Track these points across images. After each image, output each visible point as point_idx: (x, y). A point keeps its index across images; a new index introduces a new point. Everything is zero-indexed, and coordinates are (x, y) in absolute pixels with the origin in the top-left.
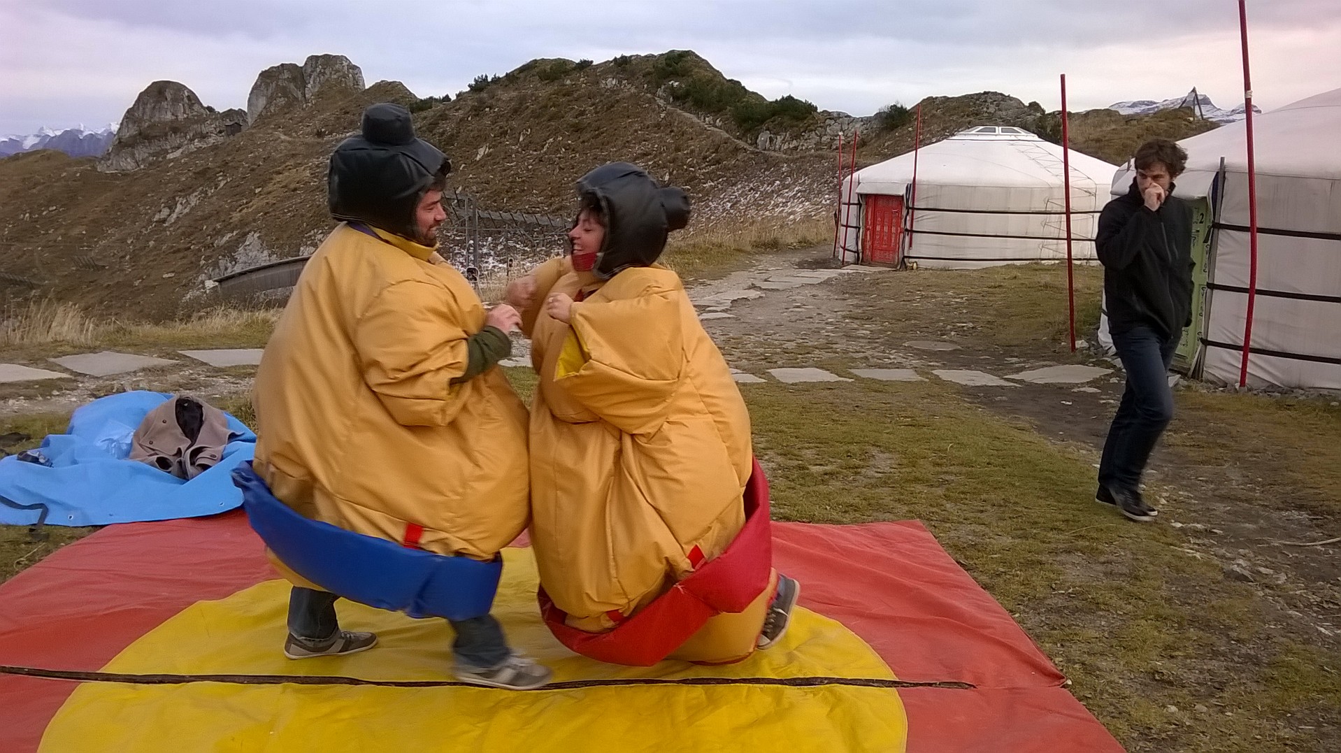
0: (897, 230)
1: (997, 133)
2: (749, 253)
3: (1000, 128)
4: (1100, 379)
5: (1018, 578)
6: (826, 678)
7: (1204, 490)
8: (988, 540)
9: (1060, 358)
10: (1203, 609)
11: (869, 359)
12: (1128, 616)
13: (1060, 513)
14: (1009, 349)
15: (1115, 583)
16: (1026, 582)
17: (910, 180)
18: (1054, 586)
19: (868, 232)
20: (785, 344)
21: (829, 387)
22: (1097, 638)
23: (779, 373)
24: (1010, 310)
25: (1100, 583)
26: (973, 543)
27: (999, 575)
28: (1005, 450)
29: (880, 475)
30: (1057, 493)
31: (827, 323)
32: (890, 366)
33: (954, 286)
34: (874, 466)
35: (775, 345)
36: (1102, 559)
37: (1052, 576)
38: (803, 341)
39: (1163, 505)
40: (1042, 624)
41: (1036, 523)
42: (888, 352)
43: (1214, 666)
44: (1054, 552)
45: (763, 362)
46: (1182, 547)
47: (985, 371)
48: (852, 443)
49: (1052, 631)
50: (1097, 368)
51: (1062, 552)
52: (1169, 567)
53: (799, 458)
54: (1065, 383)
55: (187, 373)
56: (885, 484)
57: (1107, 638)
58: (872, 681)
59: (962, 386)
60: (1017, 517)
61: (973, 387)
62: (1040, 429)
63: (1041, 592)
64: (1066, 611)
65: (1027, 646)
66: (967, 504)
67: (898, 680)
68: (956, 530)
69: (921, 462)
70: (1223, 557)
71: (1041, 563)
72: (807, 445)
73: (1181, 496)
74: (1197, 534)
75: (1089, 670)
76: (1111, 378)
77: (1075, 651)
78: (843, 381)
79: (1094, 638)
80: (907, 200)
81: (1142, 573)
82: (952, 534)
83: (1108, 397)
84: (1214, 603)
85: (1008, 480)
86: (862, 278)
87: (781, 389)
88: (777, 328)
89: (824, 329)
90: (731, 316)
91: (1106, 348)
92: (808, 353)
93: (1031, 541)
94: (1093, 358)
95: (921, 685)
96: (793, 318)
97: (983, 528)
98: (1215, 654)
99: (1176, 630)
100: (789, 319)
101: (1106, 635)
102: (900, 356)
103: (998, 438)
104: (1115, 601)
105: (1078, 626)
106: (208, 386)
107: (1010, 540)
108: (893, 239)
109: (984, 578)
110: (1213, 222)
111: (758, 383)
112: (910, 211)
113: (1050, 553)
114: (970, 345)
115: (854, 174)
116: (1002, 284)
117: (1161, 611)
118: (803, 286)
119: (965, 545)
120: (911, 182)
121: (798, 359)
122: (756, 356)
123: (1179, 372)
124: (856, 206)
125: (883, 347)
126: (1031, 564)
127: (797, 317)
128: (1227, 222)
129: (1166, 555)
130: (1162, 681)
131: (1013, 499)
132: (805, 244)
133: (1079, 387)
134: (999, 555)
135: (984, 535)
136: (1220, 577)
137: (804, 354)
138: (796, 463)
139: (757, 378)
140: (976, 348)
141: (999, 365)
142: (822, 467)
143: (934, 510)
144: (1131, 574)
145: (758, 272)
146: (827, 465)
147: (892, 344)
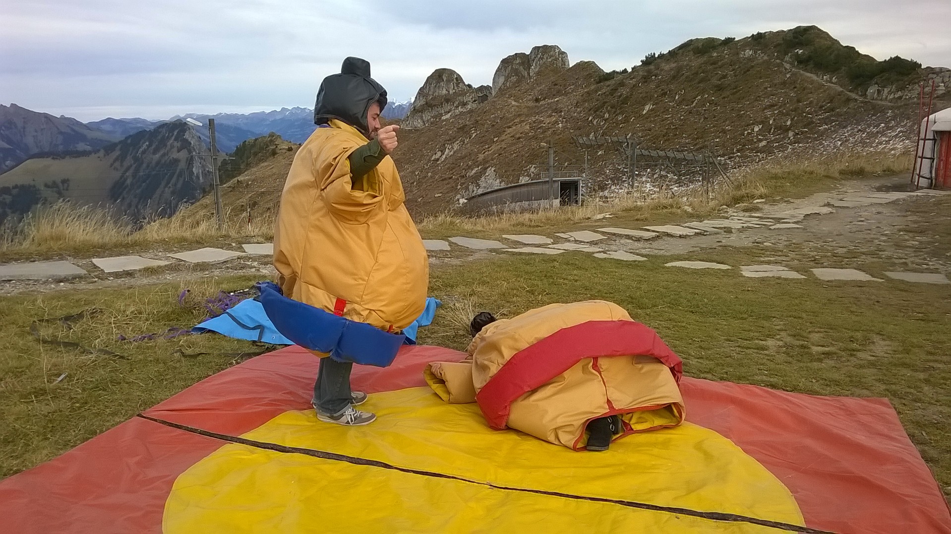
2: (836, 179)
6: (740, 516)
11: (907, 265)
19: (942, 162)
20: (837, 249)
21: (860, 285)
23: (819, 272)
26: (936, 422)
29: (873, 358)
31: (882, 235)
32: (925, 271)
34: (871, 350)
35: (828, 250)
38: (856, 248)
42: (928, 259)
45: (812, 263)
48: (858, 331)
53: (807, 340)
56: (872, 364)
66: (944, 389)
67: (805, 527)
68: (924, 409)
69: (916, 350)
72: (816, 330)
78: (873, 281)
82: (919, 412)
86: (928, 199)
87: (817, 284)
88: (836, 237)
89: (877, 239)
90: (801, 226)
92: (854, 258)
96: (854, 230)
100: (849, 230)
102: (939, 263)
111: (798, 279)
115: (930, 117)
118: (871, 205)
119: (927, 423)
121: (843, 261)
122: (807, 258)
124: (931, 141)
125: (926, 256)
127: (858, 229)
132: (889, 172)
137: (850, 258)
138: (802, 343)
139: (799, 275)
142: (824, 348)
143: (912, 390)
145: (838, 193)
146: (828, 346)
147: (935, 254)
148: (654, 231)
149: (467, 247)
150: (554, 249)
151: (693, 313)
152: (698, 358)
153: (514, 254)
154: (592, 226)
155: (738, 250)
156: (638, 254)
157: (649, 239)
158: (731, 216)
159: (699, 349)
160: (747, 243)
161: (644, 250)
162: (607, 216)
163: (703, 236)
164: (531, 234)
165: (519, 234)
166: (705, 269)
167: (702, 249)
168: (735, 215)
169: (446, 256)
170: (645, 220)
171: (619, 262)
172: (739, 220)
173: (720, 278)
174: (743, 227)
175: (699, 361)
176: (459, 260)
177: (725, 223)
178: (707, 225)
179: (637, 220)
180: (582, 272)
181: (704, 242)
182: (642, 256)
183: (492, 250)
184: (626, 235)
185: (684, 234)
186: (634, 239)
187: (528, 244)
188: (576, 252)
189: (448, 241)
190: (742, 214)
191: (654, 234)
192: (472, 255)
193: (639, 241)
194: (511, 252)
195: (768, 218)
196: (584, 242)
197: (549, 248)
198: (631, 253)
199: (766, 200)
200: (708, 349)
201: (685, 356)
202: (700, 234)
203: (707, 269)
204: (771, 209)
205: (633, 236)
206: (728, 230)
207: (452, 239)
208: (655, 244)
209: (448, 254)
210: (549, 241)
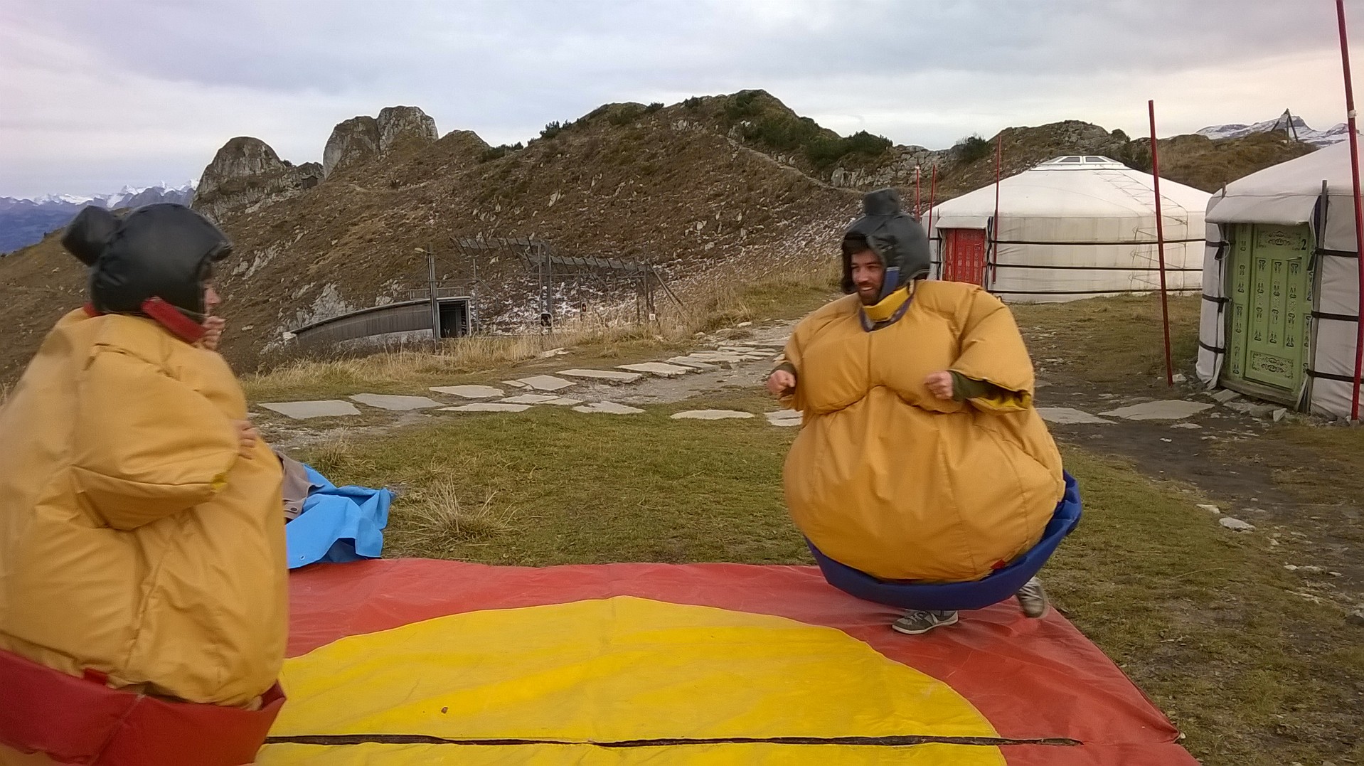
0: (979, 264)
1: (1081, 162)
2: (826, 292)
3: (1084, 157)
4: (1201, 414)
5: (1122, 627)
6: (924, 737)
7: (1319, 530)
8: (1090, 586)
9: (1156, 393)
10: (1325, 657)
12: (1242, 665)
13: (1165, 557)
14: (1102, 385)
15: (1228, 631)
16: (1132, 630)
17: (991, 213)
18: (1162, 634)
19: (950, 267)
22: (1211, 689)
24: (1102, 345)
25: (1211, 631)
26: (1074, 590)
27: (1103, 624)
28: (1104, 490)
30: (1161, 536)
33: (1041, 320)
36: (1212, 605)
37: (1159, 623)
39: (1275, 546)
40: (1152, 675)
41: (1140, 567)
43: (1341, 719)
44: (1161, 598)
46: (1298, 591)
47: (1078, 408)
49: (1163, 683)
50: (1196, 403)
51: (1169, 598)
52: (1285, 613)
54: (1163, 419)
55: (267, 426)
57: (1222, 690)
58: (973, 739)
59: (1055, 424)
60: (1119, 562)
61: (1066, 425)
62: (1139, 468)
63: (1149, 641)
64: (1177, 661)
65: (1134, 697)
66: (1066, 549)
67: (1000, 737)
68: (1054, 576)
70: (1343, 601)
71: (1146, 609)
73: (1294, 536)
74: (1313, 576)
75: (1204, 723)
76: (1212, 413)
77: (1188, 703)
79: (1208, 690)
80: (990, 233)
81: (1256, 619)
82: (1052, 580)
83: (1210, 433)
84: (1337, 651)
85: (1108, 522)
91: (1205, 382)
93: (1136, 587)
94: (1192, 393)
95: (1025, 742)
97: (1084, 573)
98: (1342, 707)
99: (1296, 681)
101: (1221, 686)
103: (1096, 478)
104: (1229, 650)
105: (1191, 676)
106: (288, 438)
107: (1113, 586)
108: (976, 273)
109: (1086, 627)
110: (1317, 248)
112: (993, 244)
113: (1158, 598)
114: (1061, 382)
115: (934, 209)
116: (1092, 317)
117: (1280, 660)
119: (1066, 592)
120: (993, 215)
123: (1284, 406)
124: (935, 241)
126: (1137, 611)
128: (1332, 247)
129: (1281, 600)
130: (1285, 736)
131: (1115, 543)
133: (1178, 423)
134: (1103, 602)
135: (1085, 581)
136: (1342, 623)
140: (1067, 385)
141: (1093, 402)
144: (1244, 620)
148: (633, 371)
149: (384, 409)
150: (511, 403)
151: (738, 479)
152: (771, 539)
153: (459, 414)
154: (548, 369)
155: (750, 391)
156: (630, 405)
157: (631, 382)
158: (719, 346)
159: (767, 527)
160: (755, 381)
161: (631, 399)
162: (559, 353)
163: (698, 376)
164: (469, 384)
165: (453, 385)
166: (724, 419)
167: (704, 392)
168: (724, 344)
169: (359, 424)
170: (613, 356)
171: (612, 417)
172: (730, 351)
173: (746, 431)
174: (741, 360)
175: (774, 542)
176: (381, 428)
177: (718, 356)
178: (696, 359)
179: (604, 356)
180: (570, 434)
181: (703, 382)
182: (638, 407)
183: (424, 411)
184: (600, 379)
185: (674, 373)
186: (611, 383)
187: (471, 399)
188: (547, 407)
189: (350, 400)
190: (732, 343)
191: (637, 375)
192: (397, 420)
193: (618, 385)
194: (454, 412)
195: (767, 347)
196: (548, 392)
197: (504, 403)
198: (620, 403)
199: (753, 323)
200: (779, 525)
201: (756, 538)
202: (693, 372)
203: (727, 420)
204: (763, 334)
205: (610, 380)
206: (726, 366)
207: (357, 398)
208: (642, 389)
209: (361, 420)
210: (500, 393)
